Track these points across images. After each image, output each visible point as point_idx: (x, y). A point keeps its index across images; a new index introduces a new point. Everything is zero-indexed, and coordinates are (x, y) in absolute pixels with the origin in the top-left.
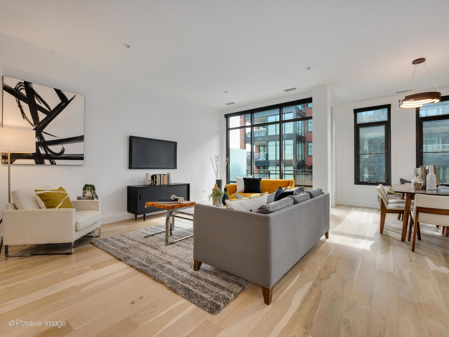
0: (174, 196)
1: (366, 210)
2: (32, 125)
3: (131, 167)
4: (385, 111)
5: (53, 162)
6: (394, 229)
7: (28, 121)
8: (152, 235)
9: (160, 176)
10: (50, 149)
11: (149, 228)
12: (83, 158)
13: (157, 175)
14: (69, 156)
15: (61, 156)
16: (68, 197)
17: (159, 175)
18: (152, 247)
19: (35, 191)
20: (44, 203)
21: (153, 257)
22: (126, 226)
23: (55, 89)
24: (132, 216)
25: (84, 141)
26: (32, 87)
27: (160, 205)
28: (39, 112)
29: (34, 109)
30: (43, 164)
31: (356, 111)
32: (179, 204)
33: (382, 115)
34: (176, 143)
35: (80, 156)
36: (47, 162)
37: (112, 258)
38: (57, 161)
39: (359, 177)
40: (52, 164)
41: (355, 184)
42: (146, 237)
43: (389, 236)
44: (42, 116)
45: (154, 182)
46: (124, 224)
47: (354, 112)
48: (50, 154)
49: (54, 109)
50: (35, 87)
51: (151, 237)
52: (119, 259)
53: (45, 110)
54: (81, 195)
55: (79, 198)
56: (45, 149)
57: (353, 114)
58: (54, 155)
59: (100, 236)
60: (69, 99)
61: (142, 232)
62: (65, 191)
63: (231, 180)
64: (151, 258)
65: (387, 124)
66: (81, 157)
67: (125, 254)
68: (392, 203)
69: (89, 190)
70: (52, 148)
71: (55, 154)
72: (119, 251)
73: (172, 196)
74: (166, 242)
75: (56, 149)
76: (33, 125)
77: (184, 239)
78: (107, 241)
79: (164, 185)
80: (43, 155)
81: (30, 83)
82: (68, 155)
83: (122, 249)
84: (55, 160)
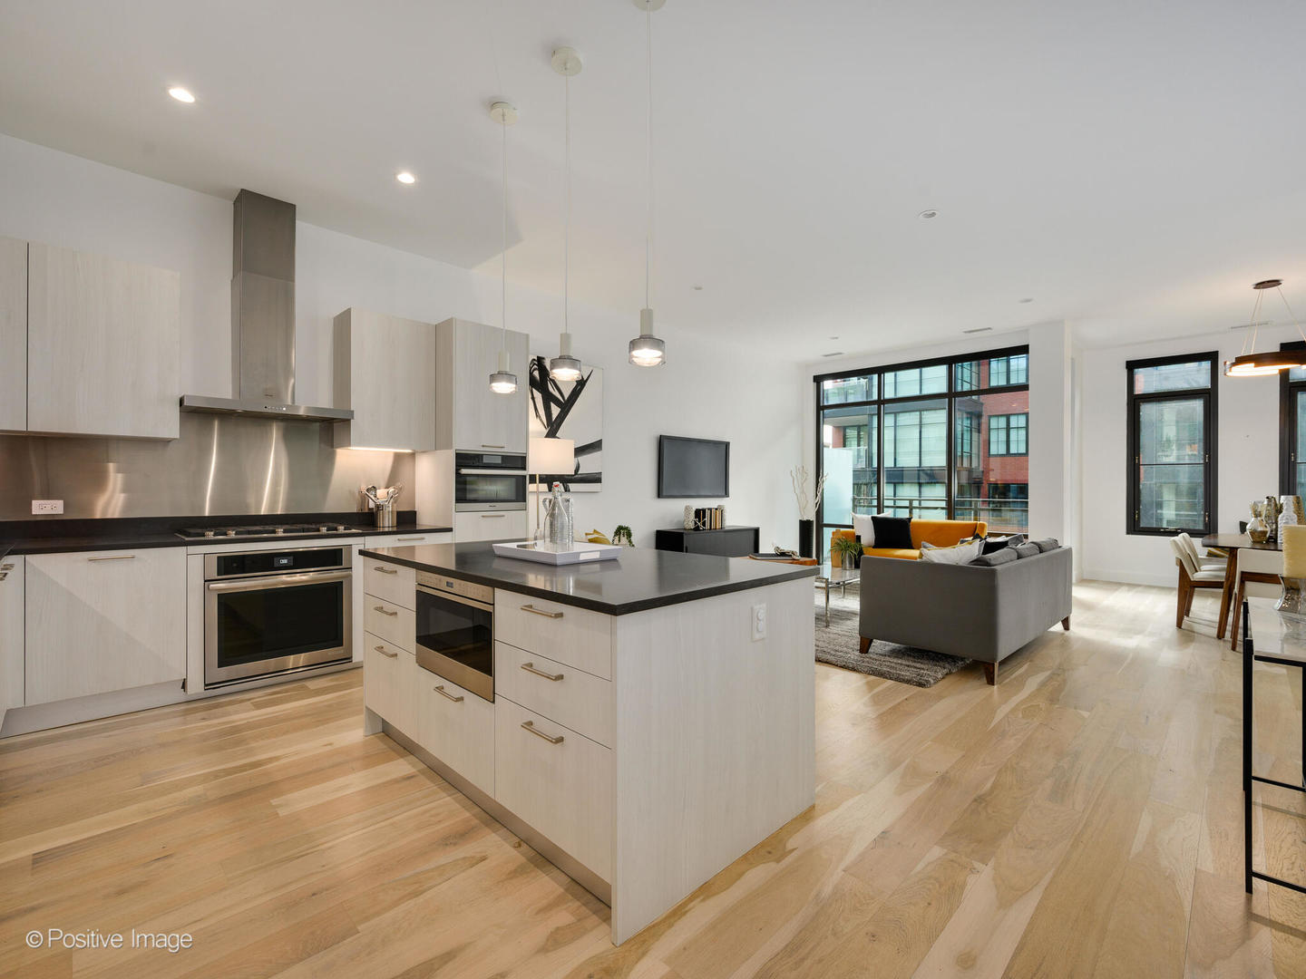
1: (1154, 591)
2: (545, 427)
3: (660, 495)
4: (1206, 365)
5: (566, 487)
6: (1207, 623)
7: (541, 420)
9: (709, 511)
12: (601, 480)
13: (705, 510)
14: (585, 477)
15: (576, 477)
17: (708, 509)
25: (601, 449)
26: (545, 365)
28: (552, 404)
29: (548, 399)
31: (1132, 366)
33: (1196, 376)
34: (727, 445)
38: (572, 486)
39: (1139, 518)
40: (565, 491)
41: (1128, 533)
43: (1194, 632)
44: (555, 411)
45: (700, 524)
47: (1127, 368)
49: (568, 399)
50: (548, 365)
53: (559, 400)
57: (1126, 371)
63: (825, 522)
65: (1209, 396)
66: (598, 477)
68: (1208, 571)
69: (624, 535)
76: (547, 427)
79: (716, 529)
81: (544, 360)
82: (583, 476)
84: (569, 485)
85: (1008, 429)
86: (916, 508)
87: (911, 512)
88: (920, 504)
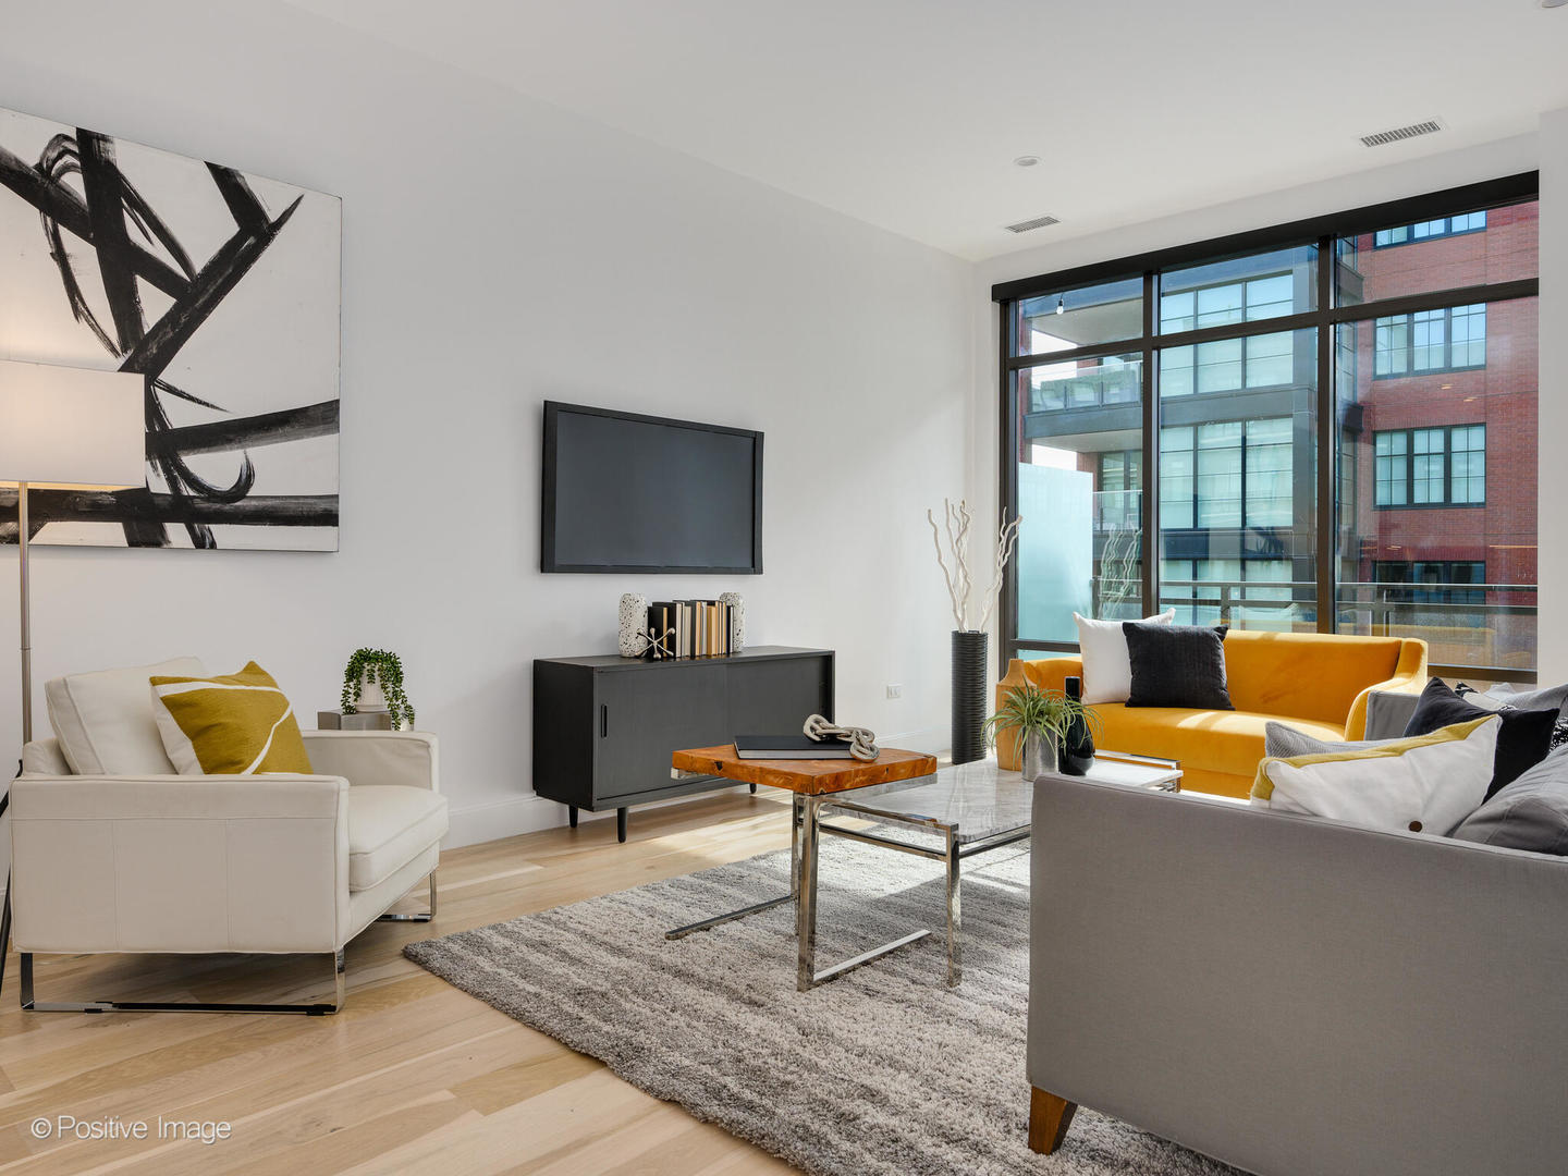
0: (817, 722)
2: (113, 350)
3: (548, 562)
5: (203, 536)
7: (95, 328)
8: (705, 927)
9: (689, 608)
10: (192, 470)
11: (666, 886)
12: (336, 516)
13: (679, 606)
14: (272, 507)
15: (235, 506)
16: (292, 715)
17: (687, 603)
18: (733, 996)
19: (154, 682)
20: (189, 744)
21: (764, 1051)
22: (540, 868)
23: (214, 168)
24: (549, 812)
25: (337, 429)
26: (111, 157)
27: (762, 769)
28: (140, 281)
29: (122, 266)
30: (158, 545)
32: (862, 766)
34: (756, 439)
35: (322, 506)
36: (177, 533)
37: (544, 1046)
38: (221, 533)
40: (197, 547)
42: (677, 934)
44: (154, 304)
45: (661, 643)
46: (533, 855)
48: (192, 493)
49: (207, 269)
50: (126, 158)
51: (702, 934)
52: (587, 1056)
53: (170, 272)
54: (336, 706)
55: (327, 721)
56: (167, 471)
58: (207, 500)
59: (437, 920)
60: (273, 217)
61: (639, 904)
62: (275, 685)
63: (1021, 637)
64: (759, 1062)
66: (326, 510)
67: (607, 1028)
69: (377, 679)
70: (198, 463)
71: (211, 494)
72: (569, 1007)
73: (810, 721)
74: (801, 969)
75: (215, 468)
76: (118, 348)
77: (883, 955)
78: (486, 952)
79: (708, 656)
80: (158, 501)
81: (104, 138)
82: (269, 503)
83: (579, 993)
84: (213, 527)
85: (1410, 457)
86: (1236, 603)
87: (1225, 614)
88: (1243, 595)
